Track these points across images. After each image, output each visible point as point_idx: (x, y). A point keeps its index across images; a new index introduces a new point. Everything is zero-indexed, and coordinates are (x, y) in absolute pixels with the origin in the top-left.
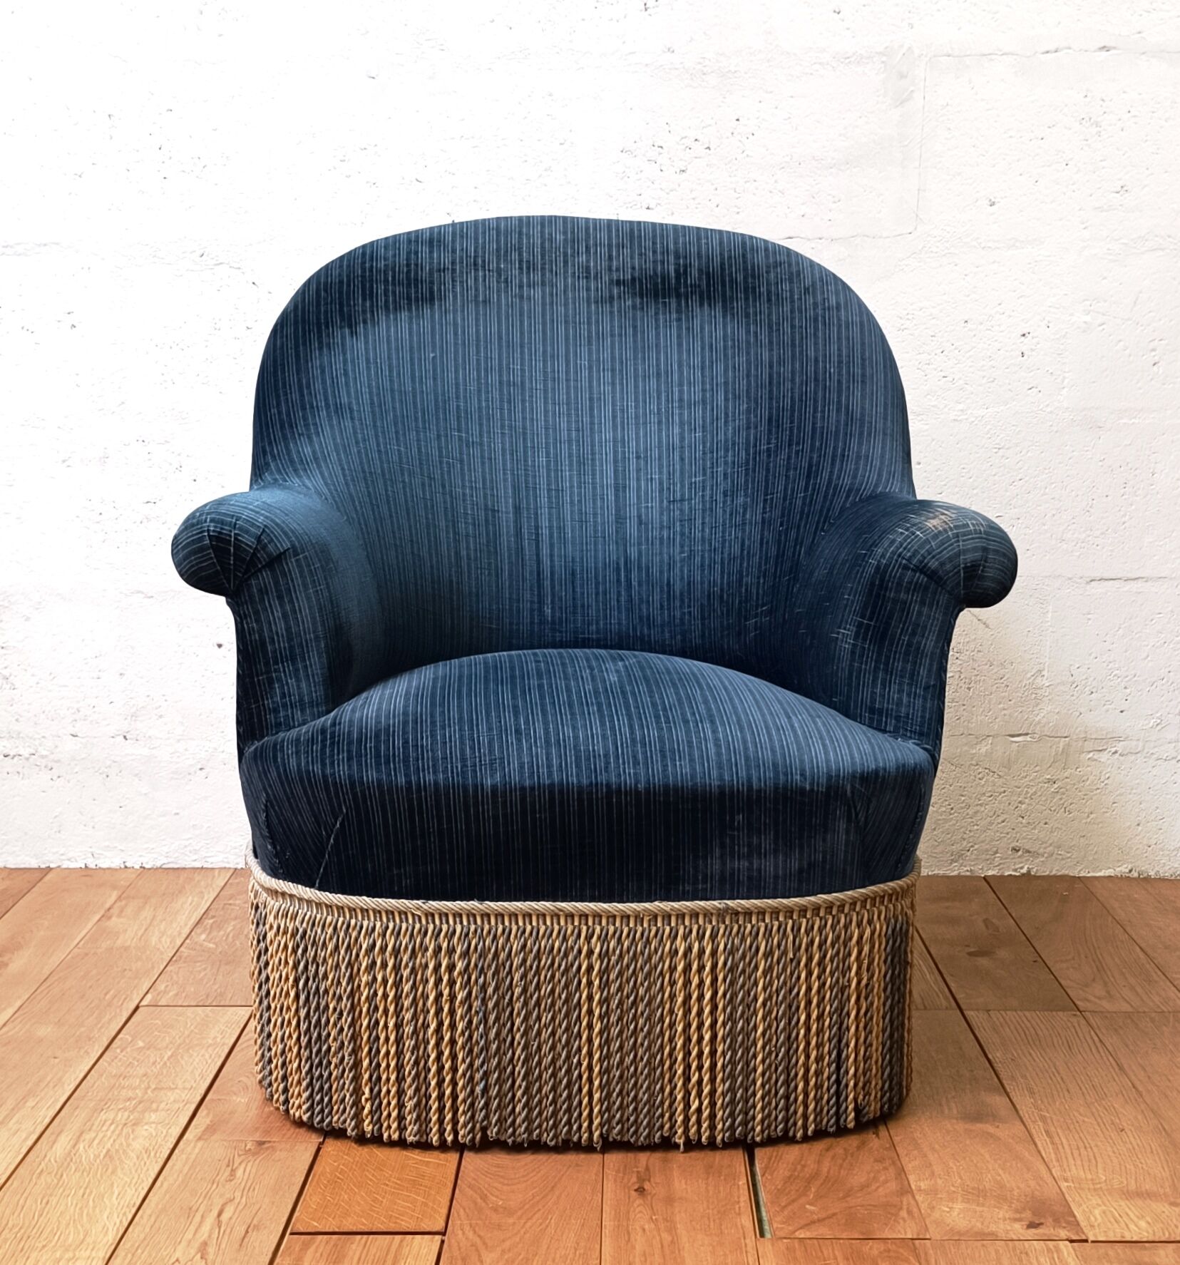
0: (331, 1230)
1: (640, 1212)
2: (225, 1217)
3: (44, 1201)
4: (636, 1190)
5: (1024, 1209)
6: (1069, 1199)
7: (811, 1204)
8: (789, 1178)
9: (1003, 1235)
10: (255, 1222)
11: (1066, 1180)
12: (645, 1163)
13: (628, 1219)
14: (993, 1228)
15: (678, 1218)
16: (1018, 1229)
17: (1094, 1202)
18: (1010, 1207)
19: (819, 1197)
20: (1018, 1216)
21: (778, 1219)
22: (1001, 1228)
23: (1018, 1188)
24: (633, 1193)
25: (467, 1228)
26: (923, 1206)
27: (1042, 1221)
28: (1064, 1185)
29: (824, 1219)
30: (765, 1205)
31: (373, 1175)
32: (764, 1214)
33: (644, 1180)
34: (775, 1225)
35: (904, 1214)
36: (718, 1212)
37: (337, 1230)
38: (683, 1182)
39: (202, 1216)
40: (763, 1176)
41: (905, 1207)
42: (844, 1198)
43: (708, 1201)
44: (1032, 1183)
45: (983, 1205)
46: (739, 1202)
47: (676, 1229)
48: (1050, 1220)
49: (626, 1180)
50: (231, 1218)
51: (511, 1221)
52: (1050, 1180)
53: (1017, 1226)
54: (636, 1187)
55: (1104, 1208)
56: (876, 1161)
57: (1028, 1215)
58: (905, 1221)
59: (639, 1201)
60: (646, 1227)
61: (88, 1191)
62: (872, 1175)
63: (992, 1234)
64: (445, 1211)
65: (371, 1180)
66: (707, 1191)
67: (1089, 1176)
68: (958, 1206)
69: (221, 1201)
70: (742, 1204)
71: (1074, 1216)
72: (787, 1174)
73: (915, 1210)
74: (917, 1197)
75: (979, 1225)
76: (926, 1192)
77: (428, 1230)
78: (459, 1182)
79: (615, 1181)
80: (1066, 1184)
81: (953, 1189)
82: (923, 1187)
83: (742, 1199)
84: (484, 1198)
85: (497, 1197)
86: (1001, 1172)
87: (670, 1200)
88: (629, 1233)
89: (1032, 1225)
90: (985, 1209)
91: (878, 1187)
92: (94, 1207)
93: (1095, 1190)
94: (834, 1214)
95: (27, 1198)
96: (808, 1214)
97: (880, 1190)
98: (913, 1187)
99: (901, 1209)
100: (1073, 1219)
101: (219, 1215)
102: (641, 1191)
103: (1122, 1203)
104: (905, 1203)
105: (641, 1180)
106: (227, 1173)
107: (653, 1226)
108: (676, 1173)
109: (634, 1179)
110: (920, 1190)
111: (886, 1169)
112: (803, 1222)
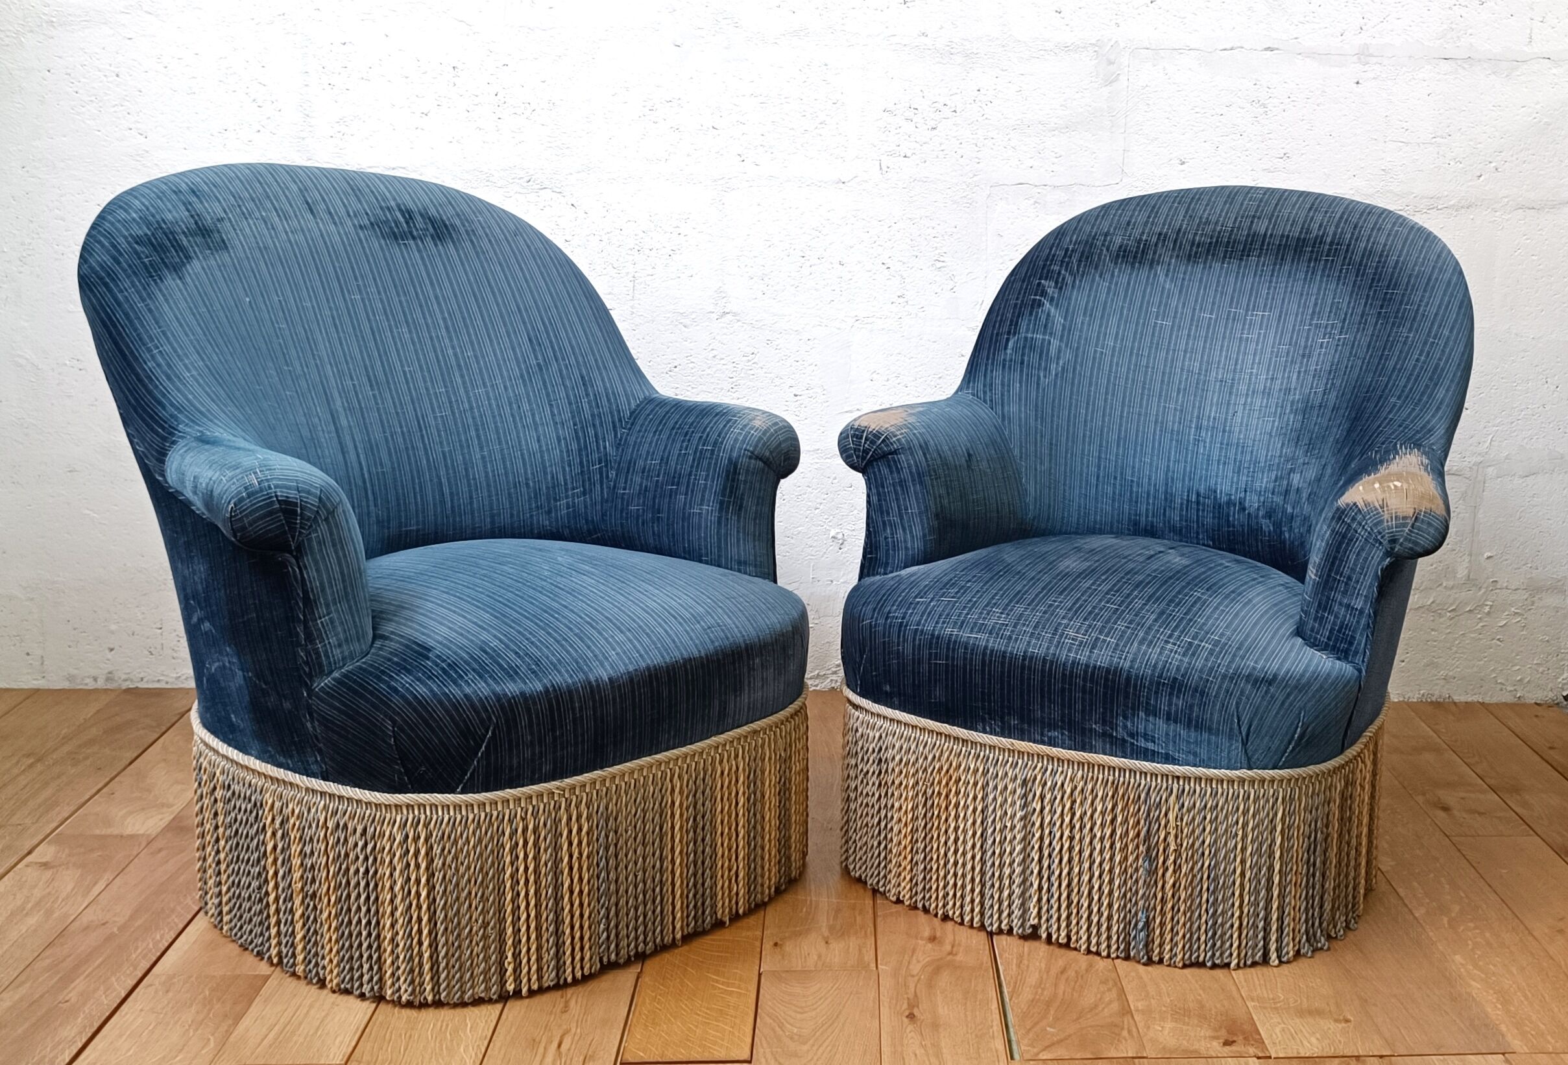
0: (655, 1060)
1: (912, 1038)
2: (564, 1047)
3: (408, 1035)
4: (907, 1017)
5: (1220, 1027)
6: (1255, 1018)
7: (1050, 1027)
8: (1033, 1001)
9: (1204, 1052)
10: (590, 1053)
11: (1253, 1000)
12: (913, 990)
13: (902, 1045)
14: (1196, 1046)
15: (943, 1044)
16: (1216, 1047)
17: (1275, 1020)
18: (1209, 1025)
19: (1056, 1019)
20: (1216, 1034)
21: (1026, 1041)
22: (1202, 1046)
23: (1216, 1007)
24: (906, 1020)
25: (769, 1056)
26: (1141, 1025)
27: (1235, 1039)
28: (1250, 1004)
29: (1062, 1041)
30: (1014, 1026)
31: (686, 1005)
32: (1012, 1034)
33: (913, 1007)
34: (1023, 1048)
35: (1125, 1033)
36: (976, 1036)
37: (660, 1060)
38: (946, 1007)
39: (545, 1048)
40: (1010, 1000)
41: (1126, 1027)
42: (1078, 1019)
43: (967, 1026)
44: (1226, 1003)
45: (1188, 1024)
46: (992, 1027)
47: (942, 1054)
48: (1241, 1038)
49: (898, 1008)
50: (569, 1050)
51: (805, 1048)
52: (1240, 1001)
53: (1215, 1043)
54: (907, 1013)
55: (1283, 1026)
56: (1101, 982)
57: (1223, 1033)
58: (1126, 1040)
59: (910, 1028)
60: (917, 1052)
61: (444, 1024)
62: (1099, 996)
63: (1196, 1051)
64: (749, 1040)
65: (685, 1010)
66: (966, 1016)
67: (1271, 996)
68: (1169, 1025)
69: (560, 1032)
70: (995, 1028)
71: (1260, 1034)
72: (1030, 997)
73: (1134, 1030)
74: (1136, 1017)
75: (1185, 1042)
76: (1143, 1012)
77: (737, 1059)
78: (759, 1010)
79: (890, 1007)
80: (1253, 1004)
81: (1164, 1009)
82: (1140, 1008)
83: (994, 1024)
84: (781, 1026)
85: (791, 1025)
86: (1201, 992)
87: (935, 1026)
88: (903, 1059)
89: (1227, 1043)
90: (1189, 1028)
91: (1104, 1008)
92: (452, 1041)
93: (1276, 1009)
94: (1070, 1036)
95: (391, 1033)
96: (1049, 1036)
97: (1106, 1010)
98: (1132, 1008)
99: (1123, 1029)
100: (1258, 1037)
101: (559, 1046)
102: (911, 1016)
103: (1297, 1021)
104: (1126, 1022)
105: (911, 1006)
106: (562, 1005)
107: (923, 1051)
108: (939, 998)
109: (905, 1006)
110: (1137, 1010)
111: (1109, 990)
112: (1047, 1044)
